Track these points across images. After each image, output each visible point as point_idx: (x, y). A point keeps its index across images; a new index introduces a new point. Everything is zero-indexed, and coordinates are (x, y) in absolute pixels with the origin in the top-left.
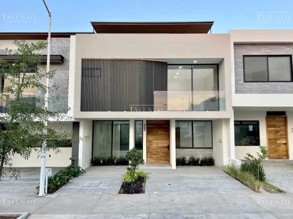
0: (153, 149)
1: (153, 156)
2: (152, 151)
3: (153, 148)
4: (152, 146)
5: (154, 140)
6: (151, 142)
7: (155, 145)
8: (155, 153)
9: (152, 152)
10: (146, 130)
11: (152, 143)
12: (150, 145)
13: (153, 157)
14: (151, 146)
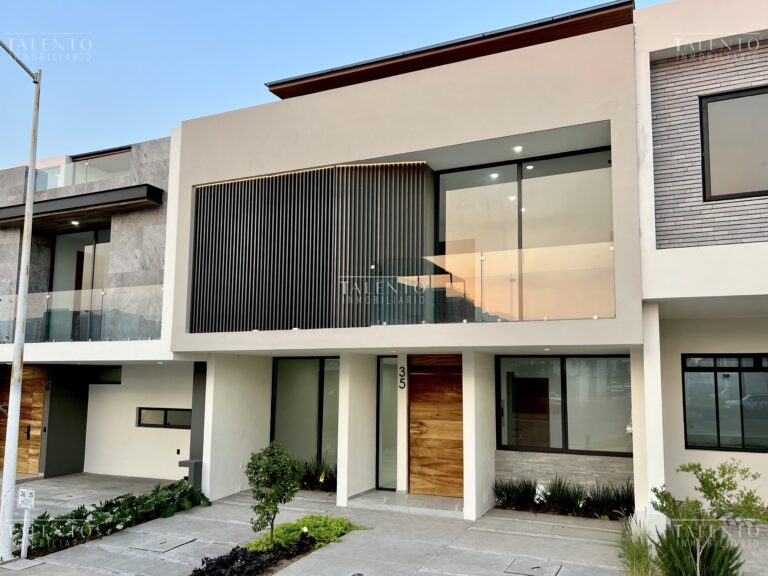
0: (429, 448)
1: (427, 470)
2: (425, 455)
3: (429, 443)
4: (425, 439)
5: (432, 418)
6: (421, 424)
7: (434, 436)
8: (436, 461)
9: (424, 458)
10: (406, 388)
11: (424, 429)
12: (421, 434)
13: (429, 475)
14: (423, 436)
